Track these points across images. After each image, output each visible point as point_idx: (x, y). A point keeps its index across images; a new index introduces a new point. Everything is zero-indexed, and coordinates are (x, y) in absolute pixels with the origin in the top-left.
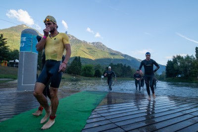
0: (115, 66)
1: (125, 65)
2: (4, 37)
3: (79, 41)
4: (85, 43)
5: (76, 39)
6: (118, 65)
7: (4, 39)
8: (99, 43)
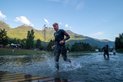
0: (78, 44)
1: (85, 43)
2: (5, 31)
6: (80, 43)
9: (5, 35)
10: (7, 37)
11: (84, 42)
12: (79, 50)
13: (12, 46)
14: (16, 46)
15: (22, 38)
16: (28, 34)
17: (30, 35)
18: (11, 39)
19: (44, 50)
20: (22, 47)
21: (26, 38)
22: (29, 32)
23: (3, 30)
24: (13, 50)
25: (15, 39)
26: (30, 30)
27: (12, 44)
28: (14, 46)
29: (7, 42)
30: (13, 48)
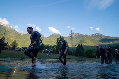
2: (42, 39)
3: (83, 35)
4: (87, 36)
5: (80, 35)
8: (97, 34)
9: (41, 42)
10: (43, 44)
13: (46, 51)
14: (49, 51)
15: (53, 45)
16: (57, 41)
17: (59, 41)
18: (45, 46)
19: (72, 55)
20: (53, 52)
21: (56, 44)
22: (58, 39)
24: (47, 55)
25: (48, 45)
26: (59, 37)
27: (46, 50)
29: (43, 48)
30: (47, 53)
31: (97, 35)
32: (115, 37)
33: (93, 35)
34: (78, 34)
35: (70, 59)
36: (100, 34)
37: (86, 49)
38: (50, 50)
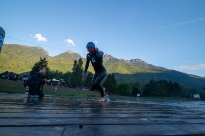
0: (157, 82)
1: (170, 81)
2: (46, 60)
3: (116, 60)
4: (122, 61)
5: (113, 58)
6: (161, 82)
7: (47, 62)
8: (138, 59)
9: (45, 66)
10: (47, 69)
11: (168, 80)
12: (158, 94)
13: (53, 82)
14: (59, 83)
16: (74, 65)
17: (78, 66)
18: (51, 72)
20: (66, 84)
21: (72, 71)
22: (75, 62)
23: (43, 59)
24: (56, 88)
25: (57, 71)
26: (78, 60)
27: (54, 80)
28: (56, 82)
30: (55, 85)
31: (137, 62)
32: (160, 68)
33: (131, 61)
34: (110, 56)
35: (94, 96)
36: (142, 60)
37: (119, 83)
38: (60, 81)
